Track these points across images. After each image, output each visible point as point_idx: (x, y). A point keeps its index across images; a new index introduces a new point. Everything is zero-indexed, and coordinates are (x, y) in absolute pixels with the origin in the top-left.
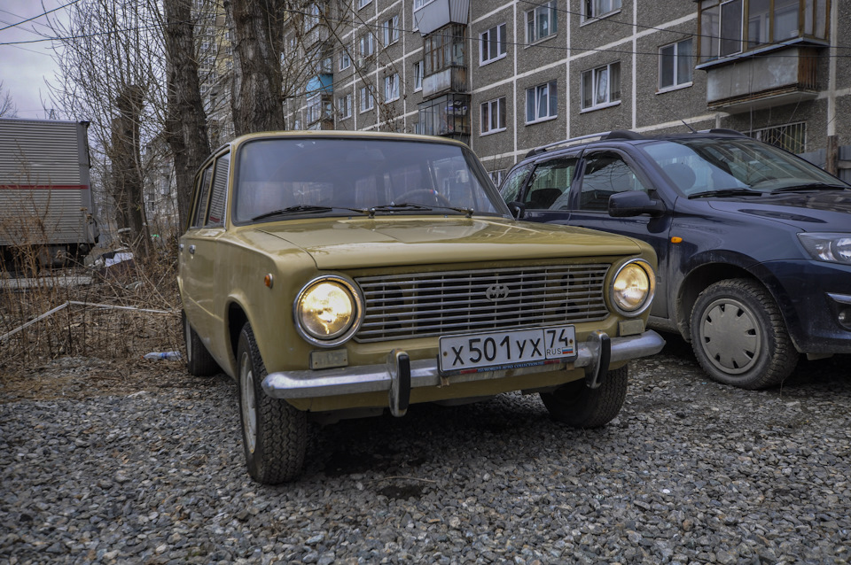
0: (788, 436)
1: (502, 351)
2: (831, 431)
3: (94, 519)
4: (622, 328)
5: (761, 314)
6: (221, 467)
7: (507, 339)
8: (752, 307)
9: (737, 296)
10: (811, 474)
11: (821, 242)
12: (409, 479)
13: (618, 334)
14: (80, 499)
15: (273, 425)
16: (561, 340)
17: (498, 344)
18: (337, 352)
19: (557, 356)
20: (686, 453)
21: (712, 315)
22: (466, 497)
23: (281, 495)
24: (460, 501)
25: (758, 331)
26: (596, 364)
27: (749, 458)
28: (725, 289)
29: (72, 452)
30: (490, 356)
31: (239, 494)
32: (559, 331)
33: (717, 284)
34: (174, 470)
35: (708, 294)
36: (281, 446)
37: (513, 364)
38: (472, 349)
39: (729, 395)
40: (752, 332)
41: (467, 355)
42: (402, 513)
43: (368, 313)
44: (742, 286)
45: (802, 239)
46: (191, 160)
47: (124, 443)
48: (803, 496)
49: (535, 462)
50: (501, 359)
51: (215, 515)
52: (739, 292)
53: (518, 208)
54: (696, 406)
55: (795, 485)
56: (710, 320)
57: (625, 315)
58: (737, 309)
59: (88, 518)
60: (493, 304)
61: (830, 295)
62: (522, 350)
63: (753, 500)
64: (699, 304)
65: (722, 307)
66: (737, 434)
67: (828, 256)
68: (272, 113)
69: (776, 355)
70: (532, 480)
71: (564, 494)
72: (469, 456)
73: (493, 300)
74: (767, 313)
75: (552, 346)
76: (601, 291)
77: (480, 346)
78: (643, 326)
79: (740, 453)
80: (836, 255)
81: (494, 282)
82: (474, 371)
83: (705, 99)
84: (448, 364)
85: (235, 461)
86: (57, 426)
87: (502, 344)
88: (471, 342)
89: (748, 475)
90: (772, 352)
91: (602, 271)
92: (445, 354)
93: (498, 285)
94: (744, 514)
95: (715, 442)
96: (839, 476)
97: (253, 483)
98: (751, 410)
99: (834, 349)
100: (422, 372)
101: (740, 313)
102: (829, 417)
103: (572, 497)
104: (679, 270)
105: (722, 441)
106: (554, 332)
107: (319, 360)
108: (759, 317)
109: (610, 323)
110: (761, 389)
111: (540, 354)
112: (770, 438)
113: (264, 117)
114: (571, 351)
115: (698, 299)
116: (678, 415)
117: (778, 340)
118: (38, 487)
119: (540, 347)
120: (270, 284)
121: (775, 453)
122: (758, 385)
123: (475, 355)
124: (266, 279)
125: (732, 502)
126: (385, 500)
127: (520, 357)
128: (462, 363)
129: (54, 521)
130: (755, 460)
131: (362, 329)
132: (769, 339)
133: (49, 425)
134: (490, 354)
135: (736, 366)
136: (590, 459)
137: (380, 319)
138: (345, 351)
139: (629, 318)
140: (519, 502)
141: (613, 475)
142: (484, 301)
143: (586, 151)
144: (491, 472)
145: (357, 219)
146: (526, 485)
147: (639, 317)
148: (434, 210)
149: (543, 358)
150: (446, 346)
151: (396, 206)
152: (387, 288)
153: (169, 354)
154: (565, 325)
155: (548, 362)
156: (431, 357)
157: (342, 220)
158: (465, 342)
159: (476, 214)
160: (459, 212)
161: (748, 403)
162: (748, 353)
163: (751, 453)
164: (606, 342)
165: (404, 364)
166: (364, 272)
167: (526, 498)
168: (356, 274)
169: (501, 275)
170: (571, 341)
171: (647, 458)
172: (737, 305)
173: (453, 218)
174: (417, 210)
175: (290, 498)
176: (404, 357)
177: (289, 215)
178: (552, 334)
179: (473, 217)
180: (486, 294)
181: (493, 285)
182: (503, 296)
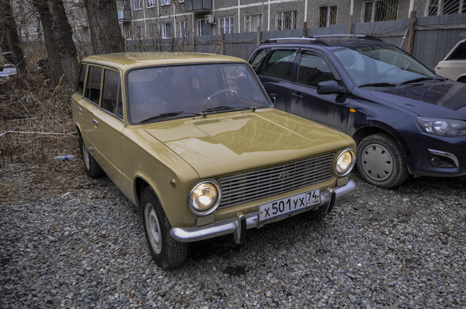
0: (406, 222)
1: (287, 206)
2: (425, 218)
3: (87, 300)
4: (338, 183)
5: (394, 154)
6: (137, 257)
7: (289, 201)
8: (390, 150)
9: (383, 144)
10: (420, 248)
11: (426, 122)
12: (237, 262)
13: (336, 186)
14: (71, 285)
16: (313, 196)
17: (285, 204)
18: (209, 216)
19: (312, 204)
20: (363, 236)
21: (368, 151)
22: (268, 272)
23: (176, 276)
24: (266, 276)
25: (391, 162)
26: (328, 203)
27: (392, 239)
28: (377, 140)
29: (49, 245)
30: (282, 210)
31: (154, 277)
32: (312, 192)
33: (372, 136)
34: (113, 260)
35: (367, 141)
36: (177, 256)
37: (292, 212)
38: (273, 208)
39: (376, 193)
40: (389, 162)
41: (271, 211)
42: (240, 286)
43: (224, 195)
44: (385, 139)
45: (418, 120)
46: (55, 23)
47: (75, 237)
48: (419, 263)
49: (294, 246)
50: (287, 210)
51: (148, 292)
52: (384, 142)
53: (274, 98)
54: (361, 202)
55: (414, 256)
56: (367, 153)
57: (340, 176)
58: (382, 150)
59: (83, 300)
60: (282, 181)
61: (430, 150)
62: (296, 204)
63: (398, 267)
64: (362, 144)
65: (374, 148)
66: (384, 222)
67: (429, 129)
69: (400, 175)
70: (296, 260)
71: (314, 270)
73: (282, 179)
74: (397, 154)
75: (309, 200)
76: (330, 166)
77: (277, 206)
78: (347, 180)
79: (387, 235)
80: (433, 129)
81: (283, 171)
82: (275, 218)
84: (263, 217)
85: (143, 251)
86: (33, 225)
87: (287, 203)
88: (273, 204)
89: (393, 250)
90: (398, 173)
91: (332, 157)
92: (262, 213)
93: (284, 172)
94: (396, 277)
95: (375, 227)
96: (432, 249)
97: (159, 268)
98: (387, 204)
99: (427, 174)
100: (250, 220)
101: (383, 152)
102: (423, 208)
103: (318, 272)
104: (353, 127)
105: (378, 227)
106: (310, 193)
107: (200, 222)
108: (393, 156)
109: (332, 181)
110: (390, 189)
112: (399, 224)
113: (105, 5)
114: (318, 201)
115: (362, 142)
116: (354, 208)
117: (401, 168)
118: (44, 276)
119: (304, 202)
120: (173, 184)
121: (403, 235)
122: (389, 187)
123: (275, 211)
125: (389, 270)
126: (228, 277)
127: (295, 207)
128: (269, 215)
129: (66, 303)
130: (394, 240)
131: (221, 202)
132: (397, 167)
133: (28, 225)
135: (379, 177)
136: (320, 243)
137: (229, 197)
138: (213, 215)
139: (341, 177)
140: (294, 275)
141: (333, 254)
142: (278, 180)
143: (302, 49)
144: (276, 255)
145: (198, 119)
146: (294, 263)
147: (346, 176)
148: (235, 108)
149: (305, 206)
150: (262, 209)
151: (216, 108)
152: (232, 182)
153: (68, 156)
154: (316, 189)
155: (307, 208)
156: (256, 210)
157: (190, 121)
158: (270, 205)
159: (258, 108)
160: (249, 109)
161: (385, 198)
162: (386, 172)
163: (392, 235)
164: (333, 195)
165: (243, 221)
166: (222, 177)
167: (297, 273)
168: (218, 177)
169: (286, 167)
170: (318, 196)
171: (346, 241)
172: (382, 148)
173: (246, 113)
174: (227, 109)
175: (181, 278)
176: (243, 218)
177: (160, 118)
178: (309, 195)
179: (256, 110)
180: (279, 177)
181: (282, 173)
182: (286, 177)
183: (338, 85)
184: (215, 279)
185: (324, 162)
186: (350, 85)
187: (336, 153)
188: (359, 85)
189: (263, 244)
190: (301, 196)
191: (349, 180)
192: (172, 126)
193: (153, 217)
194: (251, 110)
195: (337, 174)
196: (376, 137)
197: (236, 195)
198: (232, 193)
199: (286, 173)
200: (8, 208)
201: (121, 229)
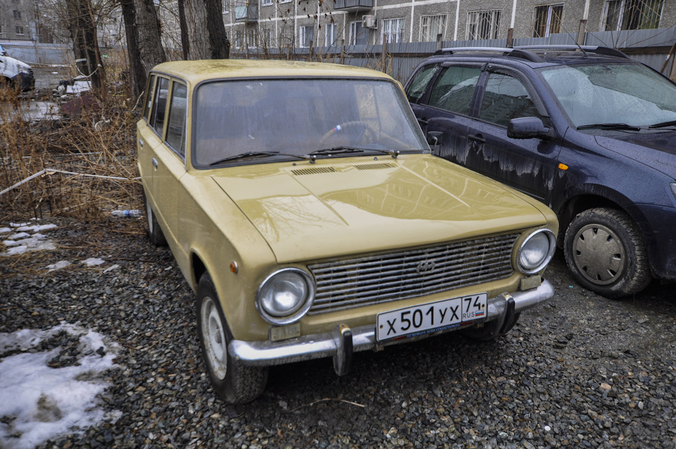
1: (427, 319)
4: (523, 284)
5: (627, 244)
7: (432, 309)
8: (621, 236)
9: (610, 225)
13: (519, 289)
16: (475, 305)
17: (424, 314)
18: (292, 327)
19: (471, 318)
20: (560, 378)
21: (584, 234)
22: (390, 426)
23: (241, 417)
24: (385, 432)
25: (623, 256)
27: (610, 387)
28: (600, 217)
30: (417, 324)
31: (206, 415)
32: (474, 299)
33: (594, 211)
34: (152, 379)
35: (585, 217)
37: (435, 329)
38: (403, 320)
39: (592, 304)
40: (618, 256)
41: (398, 325)
43: (318, 292)
44: (615, 217)
45: (674, 189)
49: (441, 384)
50: (427, 325)
52: (612, 222)
53: (436, 138)
55: (647, 422)
56: (583, 238)
57: (526, 273)
58: (608, 235)
60: (421, 276)
62: (443, 316)
63: (615, 440)
64: (576, 222)
65: (595, 231)
69: (635, 278)
72: (388, 374)
73: (422, 273)
74: (633, 244)
75: (467, 311)
76: (510, 256)
77: (409, 317)
78: (539, 280)
79: (603, 379)
81: (424, 259)
82: (404, 337)
84: (383, 335)
87: (428, 314)
88: (403, 314)
89: (609, 407)
90: (633, 275)
91: (512, 240)
92: (381, 327)
93: (426, 262)
97: (217, 401)
98: (611, 325)
100: (360, 338)
101: (609, 238)
104: (562, 193)
105: (588, 364)
106: (470, 299)
107: (276, 334)
108: (626, 246)
109: (512, 281)
111: (457, 318)
114: (482, 314)
115: (575, 219)
117: (639, 266)
119: (458, 313)
120: (235, 270)
121: (630, 381)
122: (616, 297)
123: (405, 325)
124: (231, 266)
125: (600, 443)
127: (441, 322)
128: (395, 332)
130: (615, 389)
131: (315, 304)
132: (632, 264)
134: (417, 323)
137: (328, 296)
138: (298, 325)
139: (529, 276)
140: (431, 435)
141: (505, 405)
142: (415, 274)
143: (490, 65)
144: (407, 398)
145: (301, 166)
146: (436, 413)
147: (536, 274)
148: (365, 151)
149: (459, 321)
150: (382, 320)
151: (333, 150)
152: (334, 271)
153: (131, 212)
154: (480, 292)
155: (462, 323)
156: (370, 323)
157: (287, 168)
158: (398, 315)
159: (403, 152)
160: (387, 154)
161: (607, 315)
162: (611, 271)
163: (611, 380)
164: (511, 305)
165: (348, 340)
166: (316, 262)
167: (438, 432)
168: (310, 262)
169: (430, 253)
170: (483, 306)
171: (530, 383)
172: (608, 232)
173: (382, 160)
174: (350, 152)
175: (248, 420)
176: (348, 334)
177: (241, 161)
178: (468, 301)
179: (399, 156)
180: (417, 269)
181: (423, 262)
182: (431, 269)
183: (542, 124)
184: (302, 428)
185: (497, 248)
186: (562, 125)
187: (521, 233)
188: (577, 126)
189: (391, 375)
190: (454, 304)
191: (542, 280)
192: (259, 174)
193: (213, 319)
194: (390, 156)
195: (521, 269)
196: (600, 212)
197: (342, 294)
198: (333, 290)
199: (430, 263)
200: (24, 283)
201: (175, 329)
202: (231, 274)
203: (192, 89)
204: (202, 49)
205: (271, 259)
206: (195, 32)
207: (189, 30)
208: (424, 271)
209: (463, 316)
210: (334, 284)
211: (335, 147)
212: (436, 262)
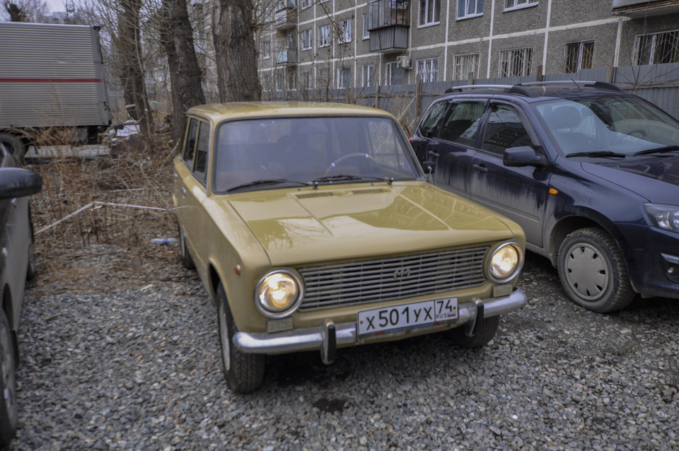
0: (615, 364)
1: (403, 318)
2: (648, 361)
3: (123, 420)
4: (495, 292)
5: (610, 260)
6: (206, 373)
7: (407, 309)
8: (605, 254)
9: (594, 243)
10: (624, 404)
11: (661, 212)
13: (491, 296)
14: (112, 398)
15: (241, 361)
16: (447, 307)
17: (400, 313)
18: (285, 320)
19: (444, 319)
20: (536, 378)
21: (574, 253)
22: (374, 413)
23: (247, 403)
24: (370, 417)
25: (607, 272)
26: (473, 321)
27: (581, 386)
28: (586, 236)
29: (104, 348)
30: (394, 322)
31: (218, 401)
32: (446, 302)
33: (581, 231)
34: (174, 374)
35: (573, 238)
36: (247, 374)
37: (410, 327)
38: (381, 318)
39: (580, 317)
40: (603, 272)
41: (377, 322)
42: (329, 426)
43: (308, 292)
44: (599, 236)
45: (647, 208)
46: (181, 66)
47: (139, 341)
48: (613, 425)
49: (426, 381)
50: (402, 323)
51: (203, 419)
52: (596, 241)
53: (430, 167)
54: (553, 329)
55: (609, 415)
56: (572, 256)
57: (498, 281)
58: (594, 253)
59: (119, 419)
60: (399, 281)
61: (663, 254)
62: (417, 316)
63: (575, 428)
64: (566, 243)
65: (583, 249)
66: (578, 361)
67: (666, 224)
68: (244, 38)
69: (618, 292)
70: (421, 400)
71: (442, 416)
72: (380, 373)
73: (399, 279)
74: (615, 260)
75: (440, 312)
76: (481, 266)
77: (387, 315)
78: (511, 289)
79: (576, 380)
80: (672, 223)
81: (400, 266)
82: (382, 332)
83: (610, 4)
84: (363, 330)
85: (216, 367)
86: (93, 321)
87: (403, 313)
88: (381, 313)
89: (577, 402)
90: (616, 290)
91: (482, 252)
92: (362, 323)
93: (402, 269)
94: (566, 441)
95: (560, 367)
96: (644, 408)
97: (229, 390)
98: (594, 336)
99: (661, 294)
100: (345, 333)
101: (595, 256)
102: (651, 346)
103: (447, 420)
104: (553, 216)
105: (565, 367)
106: (442, 302)
107: (271, 326)
108: (609, 262)
109: (485, 289)
110: (605, 314)
111: (431, 318)
112: (602, 365)
113: (238, 42)
114: (454, 315)
115: (565, 239)
116: (538, 337)
117: (621, 281)
118: (84, 384)
119: (432, 313)
120: (238, 272)
121: (601, 381)
122: (603, 311)
123: (383, 322)
124: (235, 269)
125: (560, 430)
126: (317, 413)
127: (416, 321)
128: (374, 328)
129: (97, 421)
130: (585, 388)
131: (303, 303)
132: (615, 280)
133: (87, 320)
134: (394, 320)
135: (589, 294)
136: (466, 380)
137: (316, 296)
138: (290, 319)
139: (501, 284)
141: (480, 398)
142: (392, 279)
143: (492, 101)
145: (304, 191)
146: (417, 404)
147: (509, 283)
148: (363, 179)
149: (433, 321)
150: (362, 317)
151: (334, 177)
152: (321, 275)
153: (169, 240)
154: (453, 298)
155: (436, 323)
156: (352, 320)
157: (293, 193)
158: (376, 313)
159: (395, 180)
160: (382, 180)
161: (593, 327)
162: (598, 287)
163: (584, 380)
164: (481, 309)
165: (332, 332)
166: (305, 266)
167: (416, 417)
168: (299, 266)
169: (405, 261)
170: (455, 308)
171: (507, 381)
172: (594, 250)
173: (377, 186)
174: (350, 179)
175: (253, 406)
176: (332, 328)
177: (254, 188)
178: (440, 304)
179: (393, 183)
180: (395, 275)
181: (399, 269)
182: (406, 275)
183: (534, 153)
184: (297, 413)
185: (469, 258)
186: (553, 154)
187: (490, 246)
188: (566, 154)
190: (427, 305)
191: (515, 289)
194: (386, 183)
195: (492, 278)
196: (586, 232)
197: (328, 295)
198: (321, 290)
199: (405, 270)
200: (72, 298)
201: (199, 336)
202: (236, 275)
203: (215, 127)
204: (236, 93)
205: (267, 263)
206: (230, 78)
207: (225, 76)
208: (400, 276)
209: (436, 316)
210: (321, 285)
211: (336, 175)
212: (411, 269)
